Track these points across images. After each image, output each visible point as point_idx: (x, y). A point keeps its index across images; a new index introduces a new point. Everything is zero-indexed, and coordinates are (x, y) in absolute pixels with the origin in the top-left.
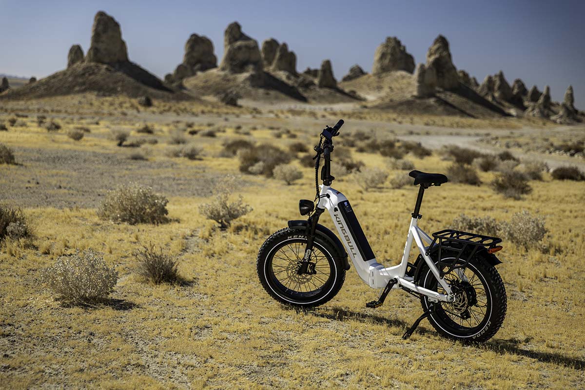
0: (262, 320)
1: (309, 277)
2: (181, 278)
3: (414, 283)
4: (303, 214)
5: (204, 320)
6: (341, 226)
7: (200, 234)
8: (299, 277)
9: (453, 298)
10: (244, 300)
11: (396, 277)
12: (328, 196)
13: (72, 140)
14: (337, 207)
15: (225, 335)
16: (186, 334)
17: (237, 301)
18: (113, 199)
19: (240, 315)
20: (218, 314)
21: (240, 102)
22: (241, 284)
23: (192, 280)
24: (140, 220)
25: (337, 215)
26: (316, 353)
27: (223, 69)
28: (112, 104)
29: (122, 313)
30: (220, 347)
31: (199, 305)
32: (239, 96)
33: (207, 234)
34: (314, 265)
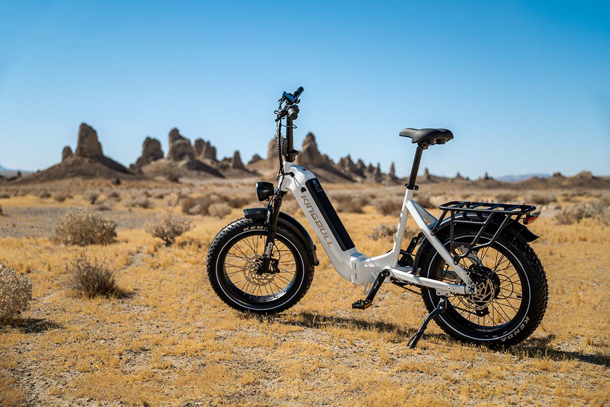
0: (218, 333)
1: (270, 277)
2: (120, 290)
3: (412, 273)
4: (261, 199)
5: (140, 340)
6: (310, 209)
7: (145, 249)
8: (259, 277)
9: (474, 289)
10: (192, 310)
11: (388, 267)
12: (292, 175)
13: (57, 202)
14: (304, 186)
15: (170, 360)
16: (112, 363)
17: (184, 311)
18: (63, 224)
19: (188, 330)
20: (160, 329)
21: (181, 180)
22: (188, 293)
23: (132, 292)
24: (89, 242)
25: (305, 196)
26: (306, 381)
27: (169, 159)
28: (93, 184)
29: (32, 337)
30: (160, 382)
31: (137, 319)
32: (179, 176)
33: (152, 249)
34: (277, 262)
